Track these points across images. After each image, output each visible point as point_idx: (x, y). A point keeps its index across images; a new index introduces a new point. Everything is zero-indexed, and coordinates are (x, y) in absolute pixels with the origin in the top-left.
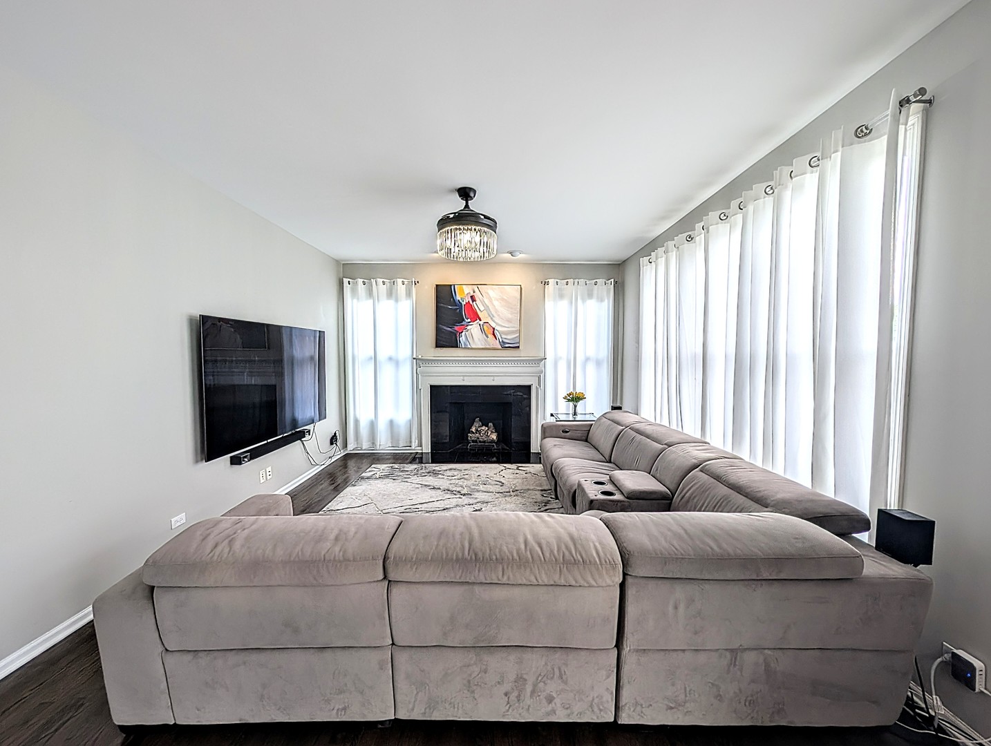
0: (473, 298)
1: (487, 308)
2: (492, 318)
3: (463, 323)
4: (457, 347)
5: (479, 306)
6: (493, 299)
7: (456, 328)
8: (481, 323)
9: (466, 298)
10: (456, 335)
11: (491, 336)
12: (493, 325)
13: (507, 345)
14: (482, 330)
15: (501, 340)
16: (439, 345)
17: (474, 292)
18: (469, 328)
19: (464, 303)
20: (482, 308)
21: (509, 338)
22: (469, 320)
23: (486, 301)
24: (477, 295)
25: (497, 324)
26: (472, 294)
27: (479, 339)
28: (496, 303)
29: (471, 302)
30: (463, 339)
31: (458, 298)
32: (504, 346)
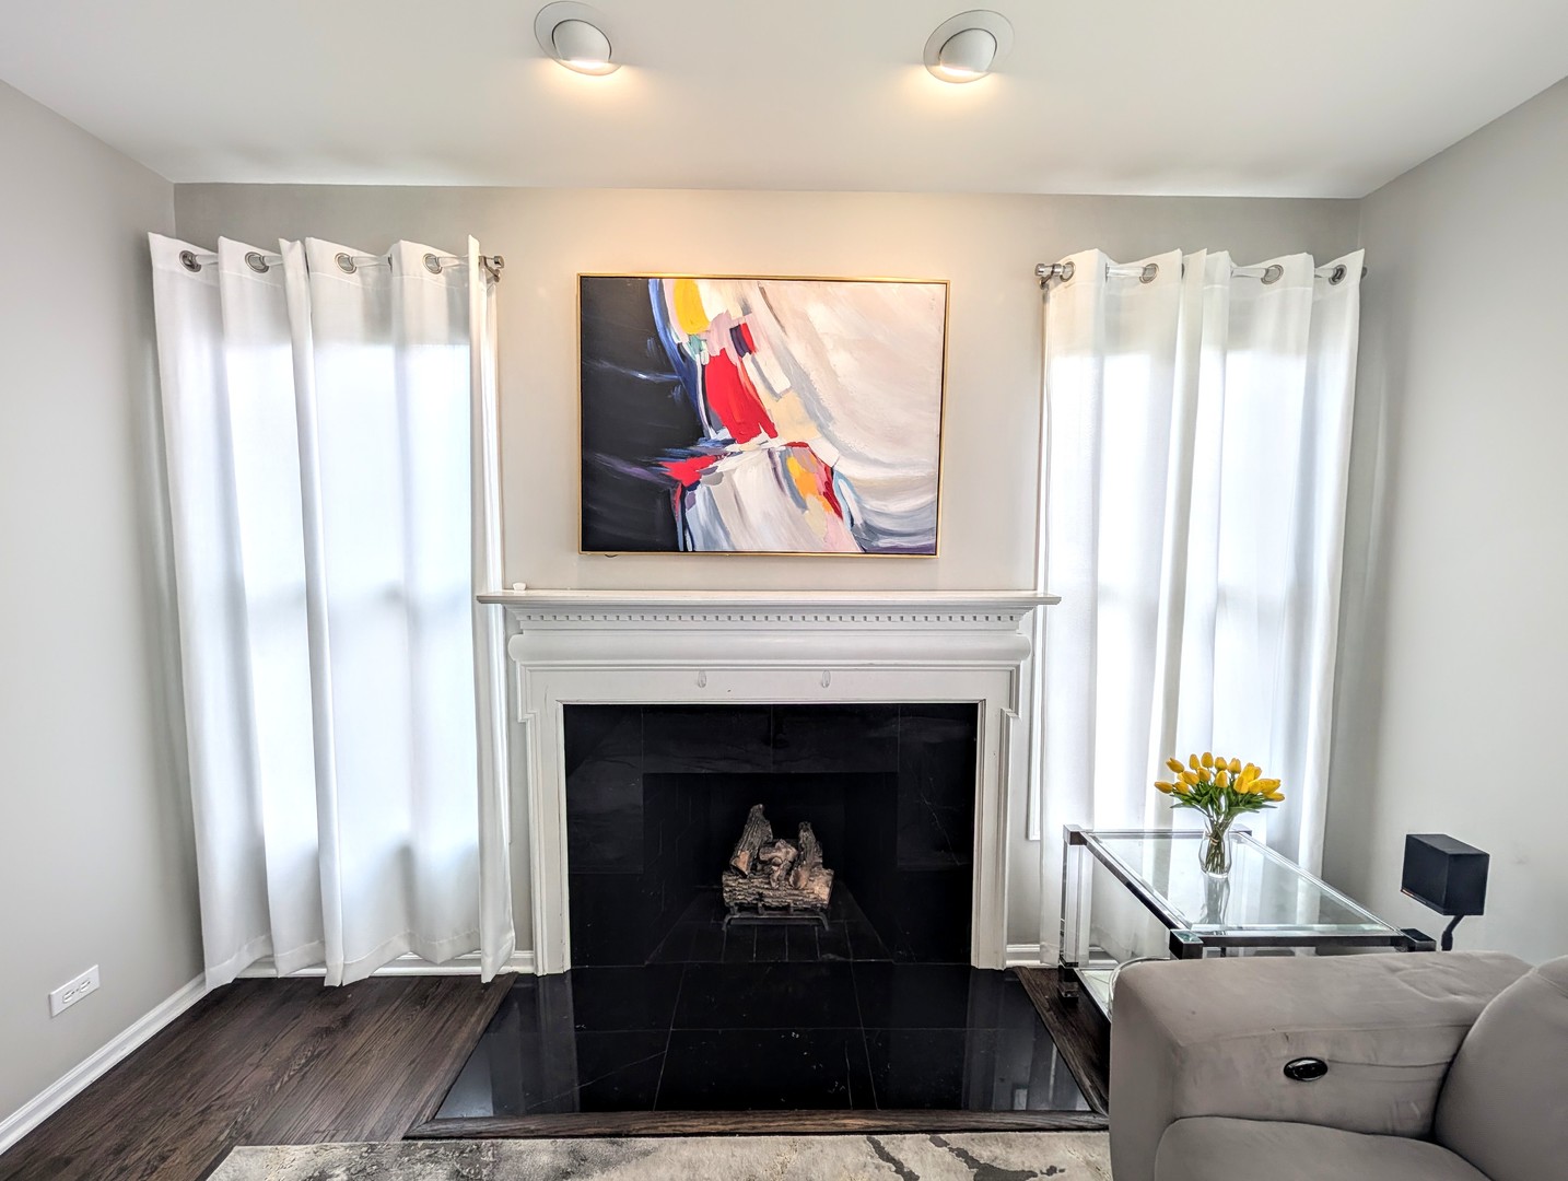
0: (742, 338)
1: (801, 382)
2: (821, 428)
3: (702, 446)
4: (674, 548)
5: (764, 372)
6: (828, 343)
7: (669, 468)
8: (777, 444)
9: (714, 338)
10: (668, 495)
11: (816, 503)
12: (828, 454)
13: (884, 542)
14: (781, 477)
15: (858, 521)
16: (596, 537)
17: (746, 310)
18: (722, 466)
19: (701, 359)
20: (781, 382)
21: (895, 511)
22: (725, 434)
23: (799, 351)
24: (762, 325)
25: (846, 452)
26: (737, 317)
27: (766, 515)
28: (841, 360)
29: (733, 355)
30: (697, 513)
31: (678, 334)
32: (871, 542)
